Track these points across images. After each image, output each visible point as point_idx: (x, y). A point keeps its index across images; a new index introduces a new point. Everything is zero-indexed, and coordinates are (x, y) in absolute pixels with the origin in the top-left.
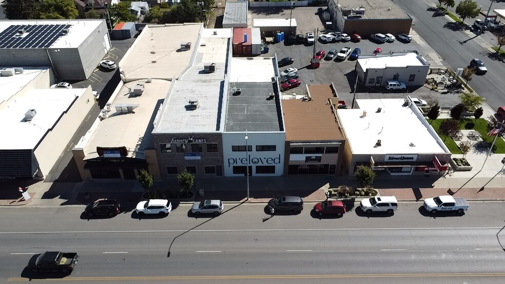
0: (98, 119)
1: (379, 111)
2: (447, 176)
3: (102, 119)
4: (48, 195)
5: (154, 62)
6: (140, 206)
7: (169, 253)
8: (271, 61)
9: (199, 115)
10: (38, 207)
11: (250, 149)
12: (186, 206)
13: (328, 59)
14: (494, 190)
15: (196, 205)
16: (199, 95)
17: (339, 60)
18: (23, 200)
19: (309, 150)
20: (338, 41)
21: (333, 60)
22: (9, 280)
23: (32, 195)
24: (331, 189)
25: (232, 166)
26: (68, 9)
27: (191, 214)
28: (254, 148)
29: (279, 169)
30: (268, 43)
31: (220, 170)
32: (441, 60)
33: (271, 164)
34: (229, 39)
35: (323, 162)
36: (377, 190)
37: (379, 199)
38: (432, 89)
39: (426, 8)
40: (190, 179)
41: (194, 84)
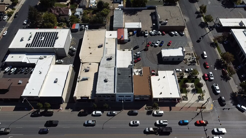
0: (77, 82)
1: (164, 77)
2: (180, 102)
3: (78, 82)
4: (67, 108)
5: (91, 53)
6: (94, 113)
7: (103, 128)
8: (131, 51)
9: (109, 84)
10: (65, 112)
11: (124, 96)
12: (106, 112)
13: (152, 46)
14: (192, 108)
15: (109, 112)
16: (108, 75)
17: (156, 46)
18: (60, 110)
19: (140, 97)
20: (156, 35)
21: (153, 46)
22: (65, 135)
23: (62, 108)
24: (146, 107)
25: (118, 100)
26: (54, 21)
27: (108, 115)
28: (125, 96)
29: (132, 100)
30: (131, 35)
31: (115, 100)
32: (192, 46)
33: (130, 99)
34: (116, 39)
35: (144, 99)
36: (159, 107)
37: (159, 112)
38: (185, 63)
39: (195, 11)
40: (107, 106)
41: (106, 69)
